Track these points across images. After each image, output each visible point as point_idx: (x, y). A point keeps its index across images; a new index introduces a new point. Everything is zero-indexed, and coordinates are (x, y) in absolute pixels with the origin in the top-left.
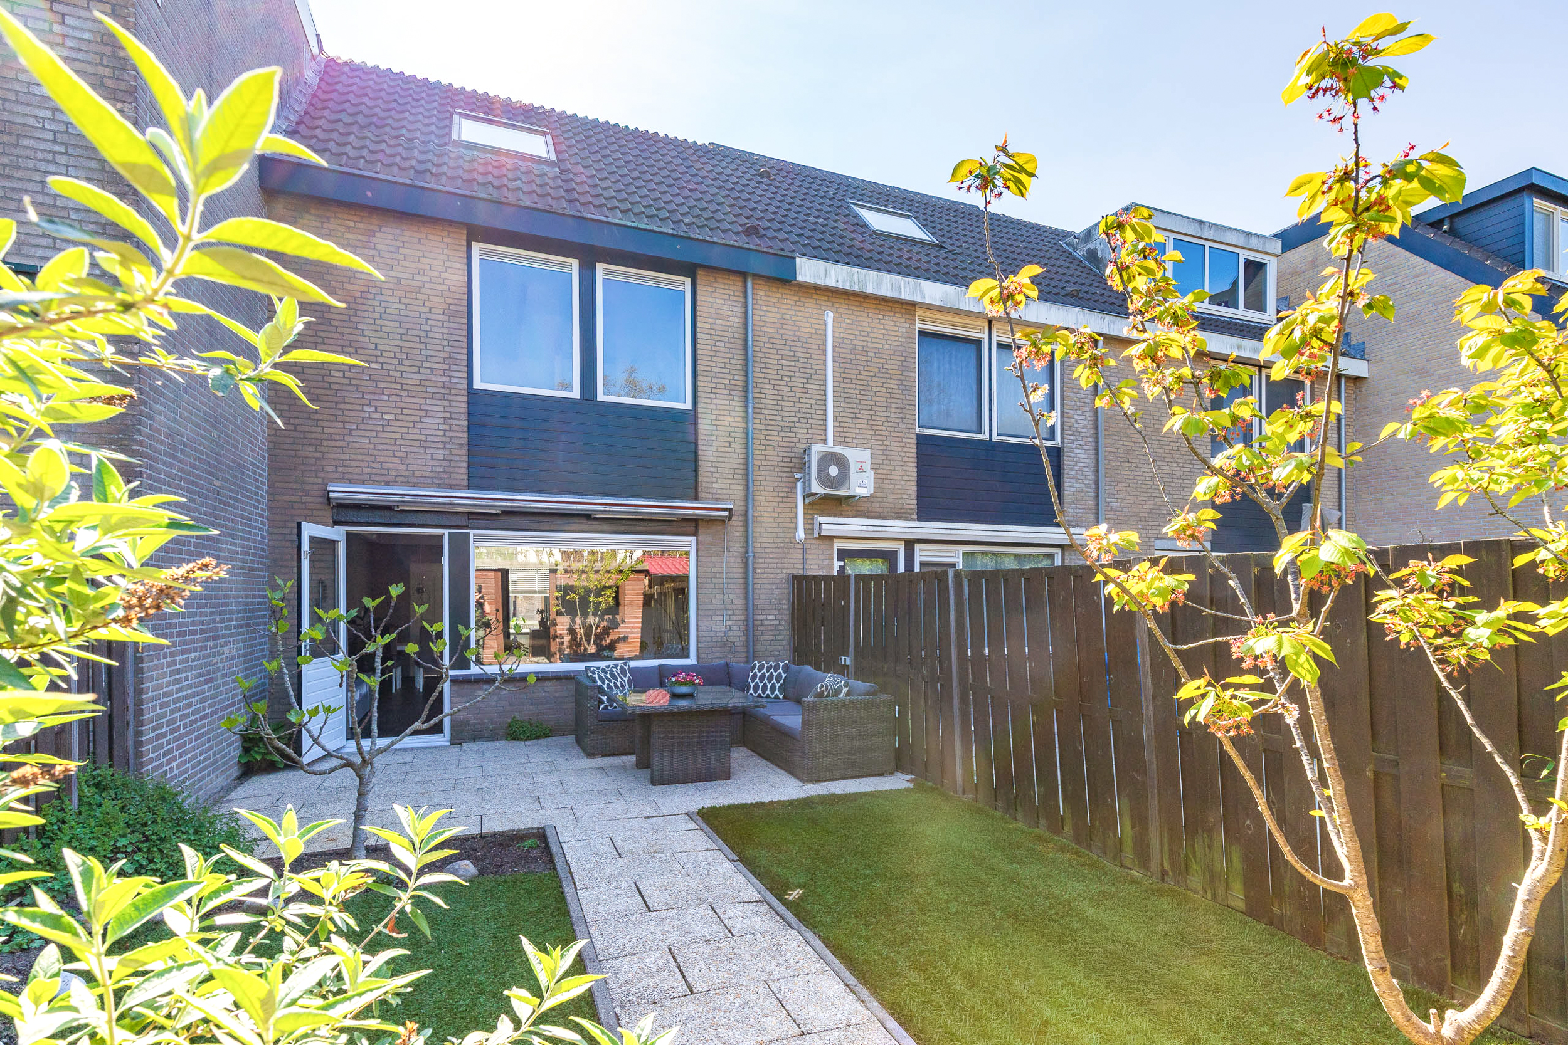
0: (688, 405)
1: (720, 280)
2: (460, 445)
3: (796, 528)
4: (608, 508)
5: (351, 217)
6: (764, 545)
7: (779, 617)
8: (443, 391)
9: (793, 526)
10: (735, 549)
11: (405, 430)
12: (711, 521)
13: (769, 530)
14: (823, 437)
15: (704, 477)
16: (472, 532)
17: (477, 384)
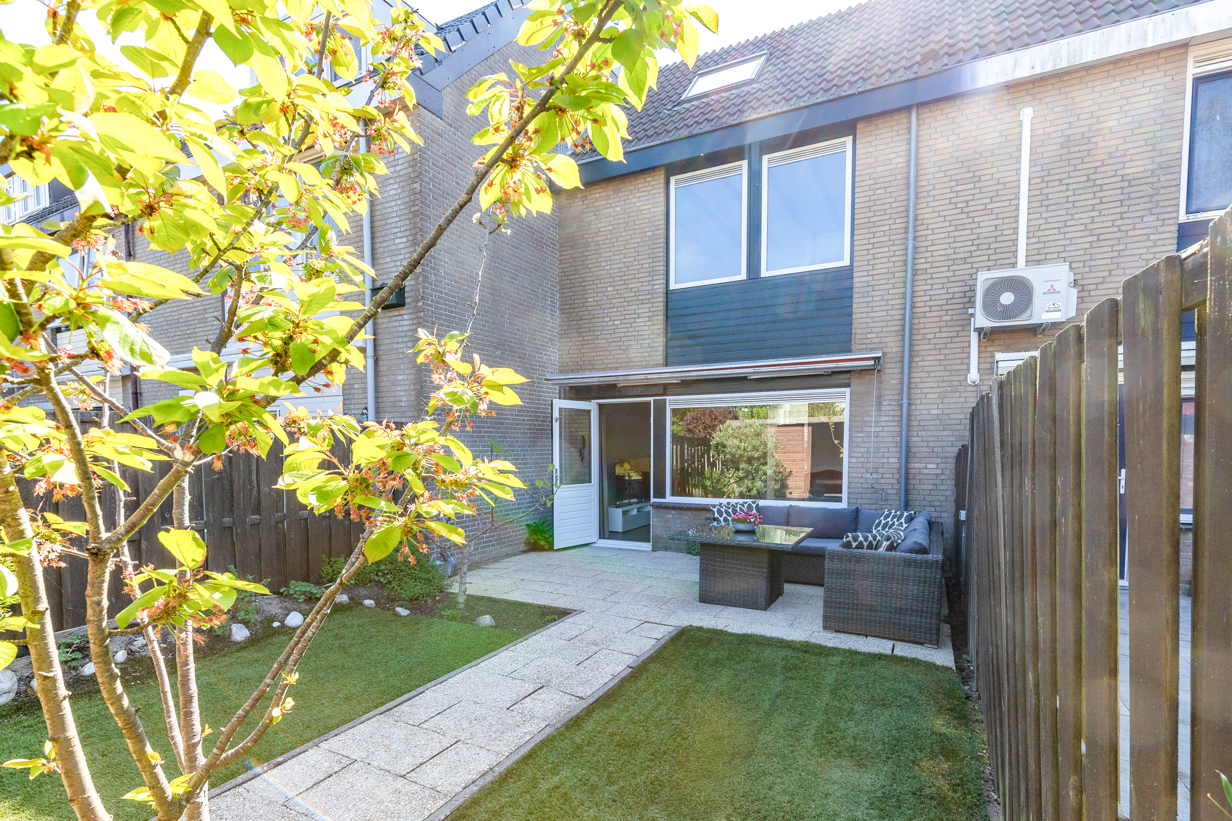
0: (846, 262)
1: (882, 126)
2: (658, 334)
3: (968, 370)
4: (757, 370)
5: (598, 191)
6: (925, 391)
7: (941, 466)
8: (648, 297)
9: (965, 367)
10: (891, 397)
11: (626, 330)
12: (863, 371)
13: (933, 374)
14: (1012, 260)
15: (858, 329)
16: (668, 398)
17: (673, 286)
